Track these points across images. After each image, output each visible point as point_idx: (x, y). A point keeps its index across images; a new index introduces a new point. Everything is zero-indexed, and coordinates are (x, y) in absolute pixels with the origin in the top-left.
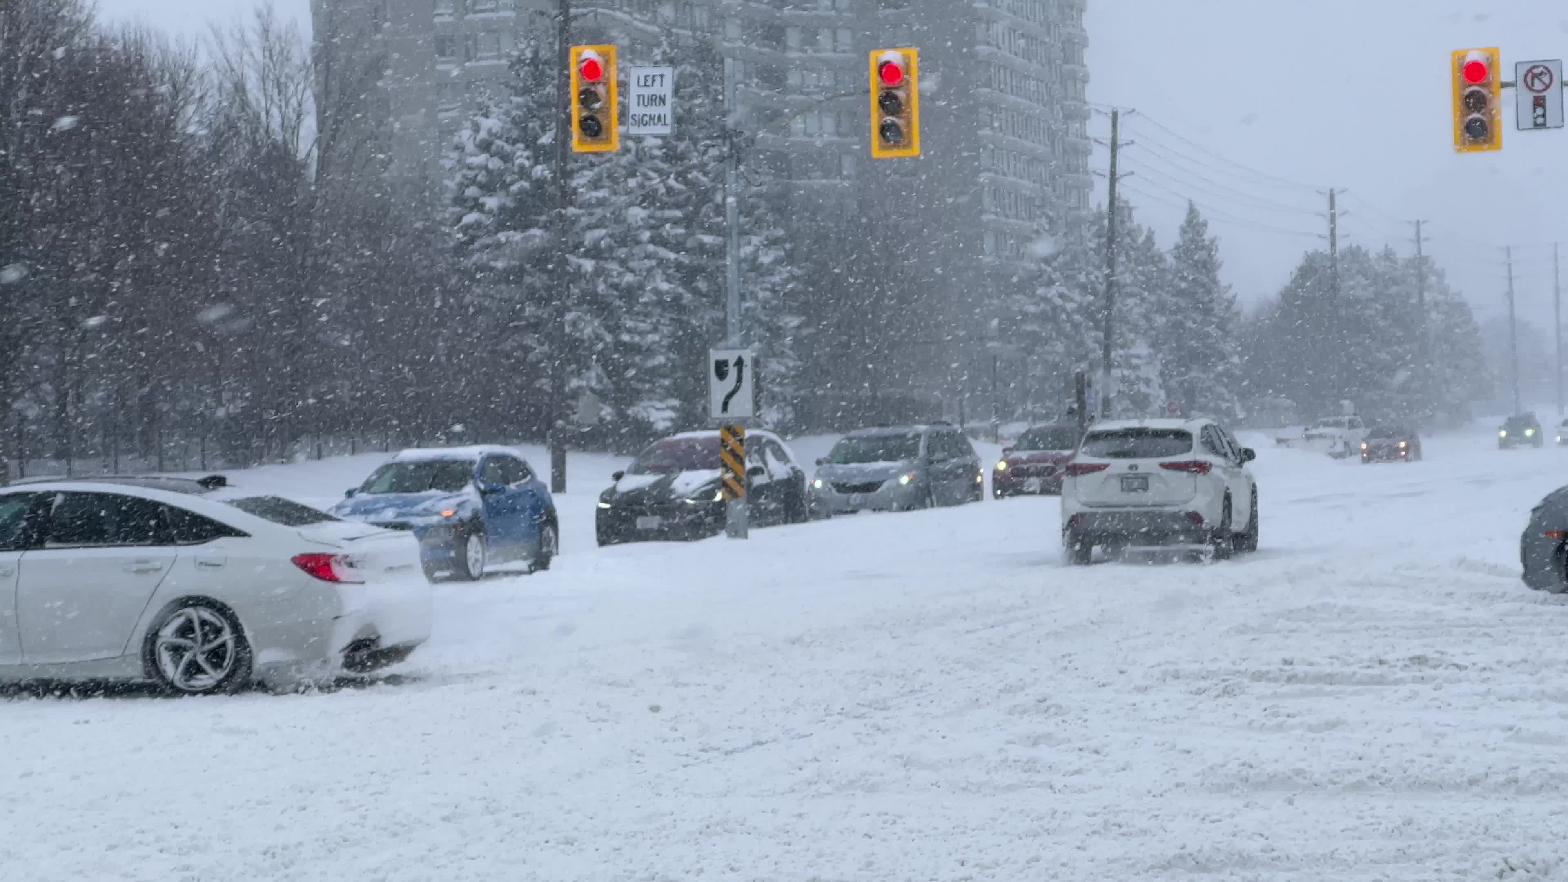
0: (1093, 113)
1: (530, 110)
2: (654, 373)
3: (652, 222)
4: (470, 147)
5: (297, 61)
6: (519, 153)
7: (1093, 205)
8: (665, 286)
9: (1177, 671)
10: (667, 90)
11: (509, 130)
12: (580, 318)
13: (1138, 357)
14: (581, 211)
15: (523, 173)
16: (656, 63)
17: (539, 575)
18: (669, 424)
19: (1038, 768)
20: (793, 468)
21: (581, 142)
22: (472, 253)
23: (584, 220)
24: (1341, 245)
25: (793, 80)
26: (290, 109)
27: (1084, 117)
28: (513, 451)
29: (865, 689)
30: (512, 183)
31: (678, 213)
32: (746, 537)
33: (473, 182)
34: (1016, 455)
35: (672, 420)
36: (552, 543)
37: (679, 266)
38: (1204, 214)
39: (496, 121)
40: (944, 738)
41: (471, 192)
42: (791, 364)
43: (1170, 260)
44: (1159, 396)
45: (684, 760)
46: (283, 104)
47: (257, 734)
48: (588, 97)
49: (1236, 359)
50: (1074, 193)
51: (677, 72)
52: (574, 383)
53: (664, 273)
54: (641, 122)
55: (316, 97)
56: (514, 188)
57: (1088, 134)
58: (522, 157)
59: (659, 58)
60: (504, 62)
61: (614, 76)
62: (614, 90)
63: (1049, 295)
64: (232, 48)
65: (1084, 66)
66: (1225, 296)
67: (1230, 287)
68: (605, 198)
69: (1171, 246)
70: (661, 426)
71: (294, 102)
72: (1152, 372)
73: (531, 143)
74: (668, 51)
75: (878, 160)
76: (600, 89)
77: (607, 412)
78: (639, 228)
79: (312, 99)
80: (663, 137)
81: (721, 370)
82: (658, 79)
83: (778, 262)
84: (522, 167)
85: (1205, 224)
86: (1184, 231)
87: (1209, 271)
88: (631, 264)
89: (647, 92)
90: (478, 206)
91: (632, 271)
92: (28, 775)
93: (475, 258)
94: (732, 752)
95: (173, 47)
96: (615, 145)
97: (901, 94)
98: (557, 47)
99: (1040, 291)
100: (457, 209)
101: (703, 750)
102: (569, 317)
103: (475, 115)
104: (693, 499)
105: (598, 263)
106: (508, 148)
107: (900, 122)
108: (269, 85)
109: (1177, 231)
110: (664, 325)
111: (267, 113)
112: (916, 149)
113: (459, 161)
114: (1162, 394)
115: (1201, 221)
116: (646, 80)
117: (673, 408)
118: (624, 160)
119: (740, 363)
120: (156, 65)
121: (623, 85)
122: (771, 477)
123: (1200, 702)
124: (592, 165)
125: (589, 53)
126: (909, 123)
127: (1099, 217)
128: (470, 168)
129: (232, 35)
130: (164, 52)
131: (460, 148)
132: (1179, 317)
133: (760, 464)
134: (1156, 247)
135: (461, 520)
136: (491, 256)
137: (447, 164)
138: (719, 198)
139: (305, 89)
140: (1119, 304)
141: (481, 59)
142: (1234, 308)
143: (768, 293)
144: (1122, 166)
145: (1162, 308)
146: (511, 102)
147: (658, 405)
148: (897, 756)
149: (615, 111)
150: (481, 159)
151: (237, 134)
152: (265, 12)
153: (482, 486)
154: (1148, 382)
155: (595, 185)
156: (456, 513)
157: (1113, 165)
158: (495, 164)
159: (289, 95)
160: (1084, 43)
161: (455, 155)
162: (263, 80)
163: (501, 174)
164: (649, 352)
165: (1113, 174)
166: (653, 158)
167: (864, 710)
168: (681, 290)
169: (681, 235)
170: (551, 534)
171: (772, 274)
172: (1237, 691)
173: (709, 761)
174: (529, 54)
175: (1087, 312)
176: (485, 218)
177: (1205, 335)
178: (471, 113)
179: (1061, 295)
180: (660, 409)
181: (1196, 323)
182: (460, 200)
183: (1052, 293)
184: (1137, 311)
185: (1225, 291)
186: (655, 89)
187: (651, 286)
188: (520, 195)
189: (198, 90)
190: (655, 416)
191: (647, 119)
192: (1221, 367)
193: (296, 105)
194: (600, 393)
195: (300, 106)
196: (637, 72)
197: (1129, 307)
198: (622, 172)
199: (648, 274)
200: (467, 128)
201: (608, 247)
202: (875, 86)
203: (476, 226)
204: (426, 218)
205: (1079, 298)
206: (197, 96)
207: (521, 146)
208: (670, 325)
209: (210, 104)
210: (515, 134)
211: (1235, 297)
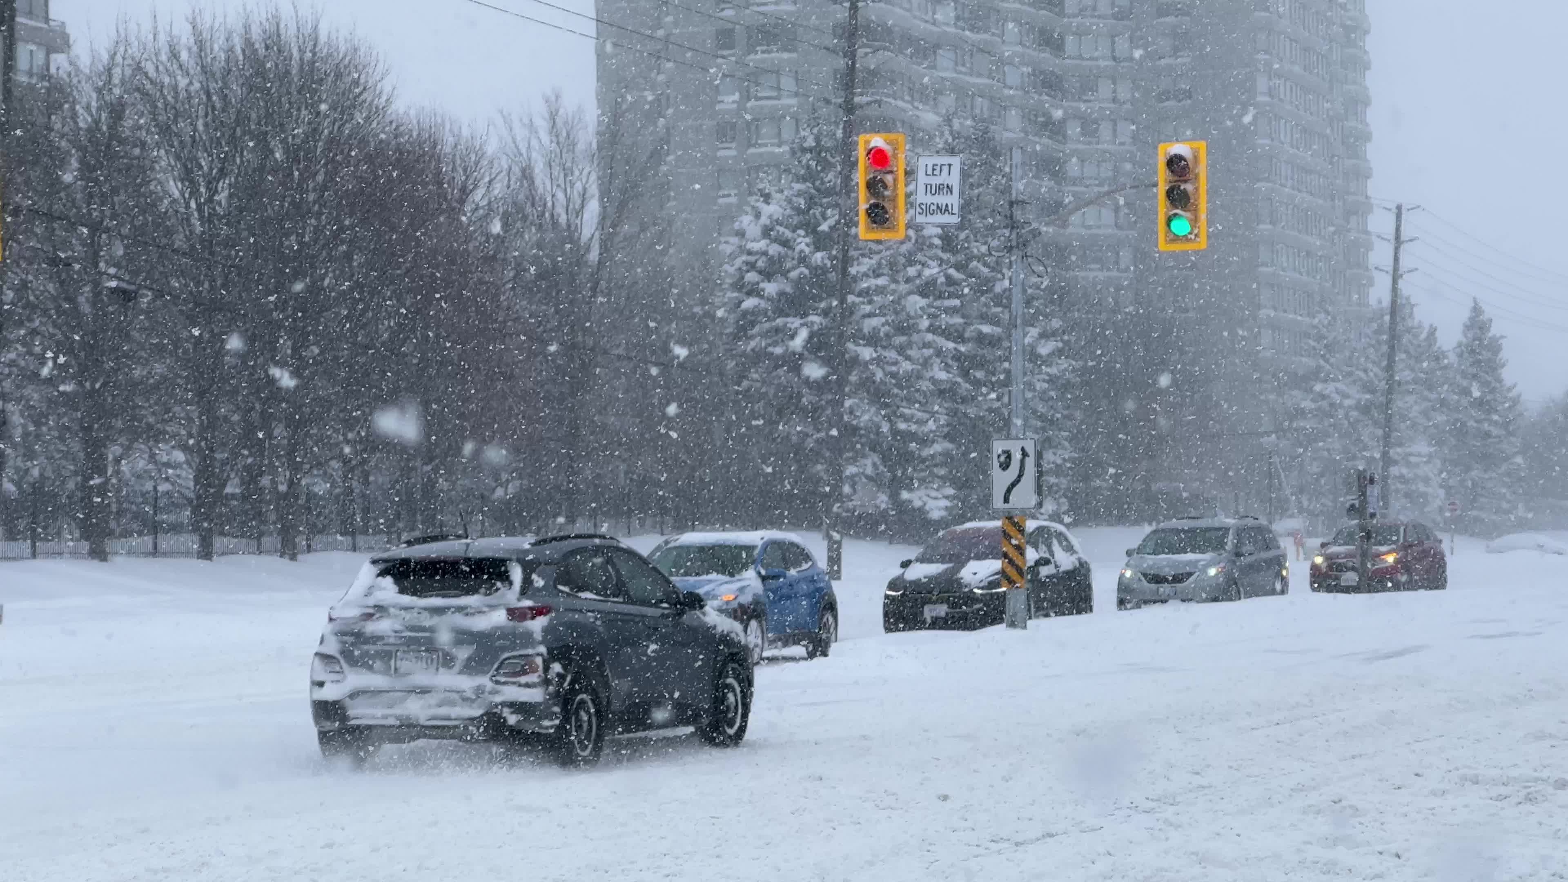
0: (1376, 210)
1: (811, 198)
2: (931, 462)
3: (931, 311)
4: (751, 233)
5: (581, 146)
6: (799, 240)
7: (1372, 301)
8: (943, 376)
9: (1477, 776)
10: (954, 180)
11: (790, 216)
12: (858, 405)
13: (1419, 455)
14: (861, 299)
15: (803, 260)
16: (942, 153)
17: (819, 660)
18: (943, 513)
19: (1337, 870)
20: (1079, 559)
21: (869, 229)
22: (752, 337)
23: (867, 308)
25: (1073, 170)
26: (575, 194)
27: (1366, 211)
28: (793, 536)
29: (1153, 784)
30: (791, 270)
31: (957, 303)
32: (1025, 627)
33: (752, 266)
34: (1334, 549)
35: (946, 508)
36: (832, 630)
37: (958, 357)
38: (1488, 312)
39: (777, 207)
40: (1238, 835)
41: (751, 277)
42: (1067, 456)
43: (1452, 358)
44: (1437, 495)
45: (977, 851)
46: (568, 188)
47: (549, 812)
48: (872, 186)
49: (1519, 460)
50: (1354, 290)
51: (963, 161)
52: (852, 469)
53: (942, 363)
54: (927, 210)
55: (600, 182)
56: (794, 274)
57: (1370, 228)
58: (803, 243)
59: (942, 146)
60: (785, 148)
61: (900, 167)
62: (902, 178)
63: (1326, 392)
64: (521, 133)
65: (1367, 161)
66: (1510, 395)
67: (1514, 386)
68: (884, 288)
69: (1454, 344)
70: (935, 515)
71: (579, 186)
72: (1433, 470)
73: (811, 228)
74: (950, 140)
75: (1165, 252)
76: (889, 178)
77: (883, 501)
78: (918, 316)
79: (595, 183)
80: (947, 227)
81: (1005, 458)
82: (946, 168)
83: (1055, 353)
84: (802, 254)
85: (1490, 322)
86: (1468, 328)
87: (1494, 369)
88: (909, 352)
89: (936, 181)
90: (754, 291)
91: (908, 358)
92: (330, 846)
93: (753, 344)
94: (1022, 844)
95: (466, 132)
96: (898, 234)
97: (1189, 187)
98: (841, 135)
99: (1318, 387)
100: (736, 295)
101: (993, 841)
102: (847, 404)
103: (758, 201)
104: (982, 588)
105: (876, 350)
106: (788, 234)
107: (1187, 216)
108: (556, 170)
109: (1460, 328)
110: (941, 413)
111: (553, 196)
112: (1202, 243)
113: (740, 246)
114: (1441, 492)
115: (1486, 318)
116: (934, 169)
117: (948, 497)
118: (904, 248)
119: (1023, 454)
120: (448, 150)
121: (910, 173)
122: (1057, 566)
123: (1503, 809)
124: (872, 252)
125: (878, 141)
126: (1196, 219)
127: (1380, 314)
128: (750, 253)
129: (521, 120)
130: (457, 137)
131: (741, 234)
132: (1460, 416)
133: (1047, 555)
134: (1438, 345)
135: (741, 606)
136: (769, 341)
137: (728, 249)
138: (998, 289)
139: (589, 174)
140: (1399, 402)
141: (760, 145)
142: (1519, 407)
143: (1046, 385)
144: (1405, 262)
145: (1443, 406)
146: (792, 189)
147: (934, 494)
148: (1193, 853)
149: (902, 199)
150: (761, 245)
151: (525, 218)
152: (553, 99)
153: (763, 572)
154: (1426, 480)
155: (875, 273)
156: (735, 598)
157: (1396, 259)
158: (775, 249)
159: (574, 179)
160: (1366, 137)
161: (735, 240)
162: (550, 165)
163: (781, 259)
164: (924, 441)
165: (1396, 269)
166: (931, 246)
167: (1151, 804)
168: (959, 380)
169: (959, 324)
170: (831, 620)
171: (1049, 366)
172: (1540, 798)
173: (999, 852)
174: (810, 142)
175: (1365, 409)
176: (763, 304)
177: (1488, 435)
178: (752, 199)
179: (1338, 392)
180: (936, 498)
181: (1477, 421)
182: (739, 285)
183: (1330, 388)
184: (1416, 408)
185: (1510, 390)
186: (942, 179)
187: (929, 375)
188: (798, 283)
189: (487, 174)
190: (931, 504)
191: (934, 207)
192: (1504, 468)
193: (580, 189)
194: (874, 479)
195: (585, 190)
196: (925, 162)
197: (1408, 405)
198: (902, 260)
199: (926, 363)
200: (747, 214)
201: (887, 335)
202: (1163, 178)
203: (755, 312)
204: (703, 302)
205: (1358, 395)
206: (487, 179)
207: (801, 232)
208: (947, 415)
209: (498, 189)
210: (796, 220)
211: (1519, 396)
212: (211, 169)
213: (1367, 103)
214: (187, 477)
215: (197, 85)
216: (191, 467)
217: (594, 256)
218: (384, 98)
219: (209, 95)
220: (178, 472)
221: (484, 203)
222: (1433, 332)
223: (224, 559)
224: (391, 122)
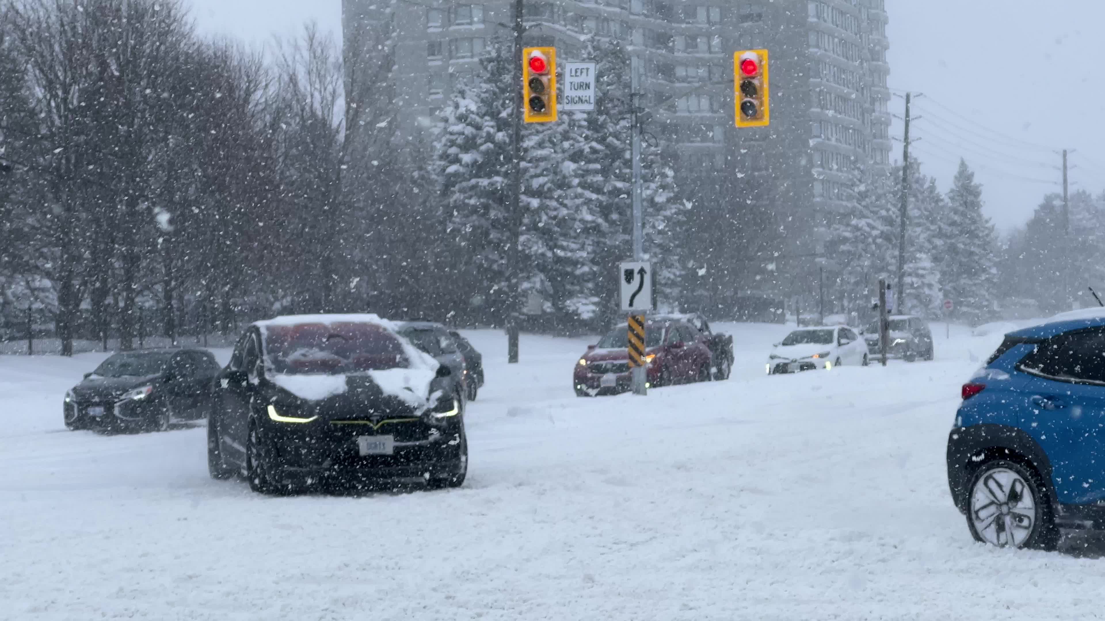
0: (893, 97)
1: (495, 93)
2: (582, 279)
3: (580, 172)
4: (452, 119)
5: (331, 60)
6: (487, 123)
7: (891, 161)
8: (589, 217)
10: (591, 79)
11: (480, 108)
12: (529, 240)
13: (924, 269)
14: (530, 165)
15: (489, 138)
16: (583, 60)
18: (591, 315)
21: (530, 115)
22: (454, 193)
23: (532, 171)
24: (1072, 190)
25: (680, 72)
26: (327, 92)
27: (886, 98)
30: (481, 144)
31: (598, 166)
32: (645, 394)
33: (453, 143)
35: (594, 312)
37: (600, 204)
39: (471, 101)
41: (453, 150)
42: (678, 273)
43: (947, 201)
44: (938, 297)
45: (602, 550)
46: (323, 90)
47: (303, 529)
48: (535, 84)
49: (994, 271)
50: (878, 154)
51: (598, 67)
52: (525, 285)
53: (588, 209)
54: (572, 101)
55: (345, 85)
56: (483, 148)
57: (889, 111)
58: (488, 125)
59: (585, 56)
60: (476, 59)
61: (554, 70)
62: (554, 78)
63: (860, 225)
64: (288, 51)
65: (886, 63)
66: (987, 225)
67: (990, 219)
68: (547, 155)
69: (948, 190)
70: (585, 316)
71: (330, 88)
72: (934, 279)
73: (494, 115)
74: (592, 51)
75: (740, 129)
76: (545, 79)
77: (548, 306)
78: (571, 176)
79: (342, 86)
80: (589, 113)
81: (629, 275)
82: (585, 71)
83: (669, 200)
84: (488, 133)
85: (972, 174)
86: (957, 180)
87: (976, 208)
88: (566, 202)
89: (577, 80)
90: (457, 160)
91: (565, 206)
93: (455, 197)
94: (635, 545)
95: (248, 50)
96: (554, 118)
97: (756, 82)
98: (513, 49)
99: (854, 222)
100: (443, 163)
101: (615, 543)
102: (522, 238)
103: (456, 97)
105: (541, 200)
106: (478, 119)
107: (755, 102)
108: (314, 78)
109: (952, 179)
110: (589, 245)
111: (312, 96)
112: (766, 121)
113: (445, 128)
114: (941, 295)
115: (970, 172)
116: (576, 72)
117: (594, 304)
118: (560, 129)
119: (642, 272)
120: (236, 63)
121: (560, 76)
124: (538, 132)
125: (536, 53)
126: (762, 104)
127: (897, 170)
128: (451, 134)
129: (288, 41)
130: (242, 54)
131: (446, 120)
132: (953, 241)
134: (936, 191)
136: (466, 195)
137: (436, 131)
138: (627, 155)
139: (337, 79)
140: (910, 232)
141: (458, 58)
142: (992, 235)
143: (662, 223)
144: (912, 134)
145: (941, 234)
146: (481, 87)
147: (584, 301)
148: (753, 548)
149: (554, 92)
150: (459, 127)
151: (291, 110)
152: (311, 26)
154: (930, 286)
155: (540, 145)
157: (907, 132)
158: (469, 130)
159: (326, 83)
160: (885, 46)
161: (442, 125)
162: (309, 73)
163: (474, 137)
164: (575, 263)
165: (906, 138)
166: (580, 127)
168: (600, 220)
169: (601, 181)
171: (665, 210)
173: (618, 551)
174: (494, 54)
175: (887, 237)
176: (461, 170)
177: (972, 253)
178: (452, 96)
179: (869, 225)
180: (586, 304)
181: (965, 245)
182: (445, 156)
183: (862, 223)
184: (922, 236)
185: (987, 221)
186: (582, 79)
187: (579, 217)
188: (487, 153)
189: (264, 80)
190: (582, 309)
191: (577, 99)
192: (983, 277)
193: (331, 90)
194: (542, 292)
195: (334, 91)
196: (570, 66)
197: (917, 233)
198: (559, 137)
199: (577, 208)
200: (449, 106)
201: (549, 189)
202: (738, 76)
203: (456, 174)
204: (420, 168)
205: (881, 227)
206: (264, 84)
207: (487, 118)
208: (593, 245)
209: (272, 90)
210: (484, 110)
211: (993, 226)
212: (65, 78)
213: (886, 23)
214: (53, 298)
215: (53, 18)
216: (55, 290)
217: (341, 137)
218: (188, 27)
219: (62, 25)
220: (47, 294)
221: (263, 100)
222: (933, 181)
223: (81, 355)
224: (194, 44)
